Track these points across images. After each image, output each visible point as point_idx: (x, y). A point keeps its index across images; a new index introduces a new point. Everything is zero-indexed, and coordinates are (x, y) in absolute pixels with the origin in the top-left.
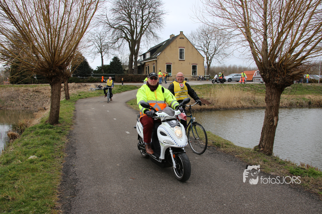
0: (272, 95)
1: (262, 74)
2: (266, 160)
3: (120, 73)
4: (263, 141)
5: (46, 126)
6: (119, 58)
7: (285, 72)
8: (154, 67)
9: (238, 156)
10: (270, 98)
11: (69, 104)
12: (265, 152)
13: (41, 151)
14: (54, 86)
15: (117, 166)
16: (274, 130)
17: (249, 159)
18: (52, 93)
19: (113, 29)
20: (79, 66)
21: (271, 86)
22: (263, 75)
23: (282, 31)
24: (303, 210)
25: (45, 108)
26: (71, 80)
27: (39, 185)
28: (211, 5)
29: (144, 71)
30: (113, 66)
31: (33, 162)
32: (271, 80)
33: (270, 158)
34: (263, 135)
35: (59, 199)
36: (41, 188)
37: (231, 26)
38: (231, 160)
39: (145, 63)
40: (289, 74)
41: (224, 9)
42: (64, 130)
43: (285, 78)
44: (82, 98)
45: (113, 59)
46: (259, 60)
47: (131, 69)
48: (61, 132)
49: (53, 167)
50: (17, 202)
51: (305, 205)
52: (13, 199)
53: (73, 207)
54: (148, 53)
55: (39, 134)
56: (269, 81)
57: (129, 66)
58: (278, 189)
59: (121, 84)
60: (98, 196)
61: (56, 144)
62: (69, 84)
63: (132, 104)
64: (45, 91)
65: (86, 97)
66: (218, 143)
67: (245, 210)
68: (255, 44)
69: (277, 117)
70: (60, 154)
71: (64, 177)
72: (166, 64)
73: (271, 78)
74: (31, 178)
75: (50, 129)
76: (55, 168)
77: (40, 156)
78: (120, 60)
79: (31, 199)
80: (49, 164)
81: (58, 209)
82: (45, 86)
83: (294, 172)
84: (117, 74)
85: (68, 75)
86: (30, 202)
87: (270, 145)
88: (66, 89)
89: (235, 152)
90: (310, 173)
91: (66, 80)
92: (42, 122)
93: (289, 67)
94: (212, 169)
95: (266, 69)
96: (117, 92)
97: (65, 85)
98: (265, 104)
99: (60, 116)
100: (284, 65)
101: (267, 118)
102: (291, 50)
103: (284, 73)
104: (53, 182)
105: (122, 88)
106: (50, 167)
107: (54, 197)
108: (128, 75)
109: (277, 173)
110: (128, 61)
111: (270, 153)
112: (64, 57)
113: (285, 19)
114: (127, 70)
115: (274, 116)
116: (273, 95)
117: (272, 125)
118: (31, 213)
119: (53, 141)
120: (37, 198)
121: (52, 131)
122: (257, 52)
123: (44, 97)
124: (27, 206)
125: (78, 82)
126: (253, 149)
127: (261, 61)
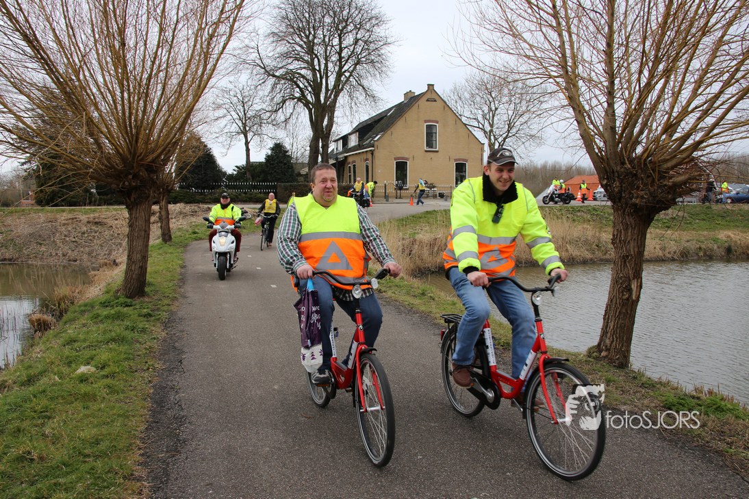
0: (626, 230)
1: (605, 182)
2: (612, 379)
3: (288, 182)
4: (606, 336)
5: (117, 301)
6: (286, 145)
7: (656, 176)
8: (367, 167)
10: (622, 236)
11: (171, 253)
12: (611, 359)
13: (104, 356)
14: (135, 209)
15: (274, 390)
16: (631, 312)
18: (130, 227)
19: (272, 80)
20: (193, 166)
21: (624, 211)
22: (606, 184)
23: (648, 83)
24: (685, 486)
25: (115, 261)
26: (176, 198)
27: (99, 430)
28: (488, 26)
29: (345, 176)
30: (273, 164)
31: (87, 379)
32: (623, 195)
33: (623, 374)
34: (608, 322)
35: (142, 459)
36: (103, 435)
37: (535, 72)
39: (346, 157)
40: (665, 183)
41: (516, 35)
42: (158, 309)
43: (655, 191)
44: (201, 239)
45: (272, 149)
46: (597, 151)
48: (150, 315)
49: (131, 391)
50: (49, 464)
51: (691, 476)
52: (41, 458)
53: (173, 476)
54: (354, 135)
55: (100, 318)
56: (620, 199)
57: (308, 164)
60: (229, 454)
61: (138, 341)
62: (171, 207)
64: (116, 222)
66: (506, 340)
67: (552, 486)
68: (589, 115)
69: (639, 281)
70: (146, 362)
71: (154, 413)
72: (395, 159)
73: (625, 191)
74: (82, 414)
75: (125, 309)
76: (134, 393)
77: (103, 368)
78: (287, 152)
79: (81, 458)
80: (120, 385)
81: (139, 479)
82: (116, 210)
83: (674, 406)
84: (282, 182)
85: (168, 186)
86: (78, 464)
87: (623, 344)
88: (164, 217)
90: (709, 407)
91: (163, 197)
92: (107, 292)
93: (665, 166)
95: (613, 172)
97: (160, 208)
98: (612, 254)
99: (149, 278)
100: (652, 162)
101: (617, 282)
102: (670, 128)
103: (653, 180)
104: (130, 423)
106: (123, 392)
107: (132, 455)
108: (306, 186)
109: (635, 406)
110: (308, 153)
111: (623, 363)
112: (159, 144)
113: (656, 56)
114: (305, 173)
115: (631, 279)
116: (630, 231)
117: (628, 299)
118: (80, 487)
119: (133, 335)
120: (94, 457)
121: (131, 313)
122: (592, 133)
123: (113, 236)
124: (71, 472)
125: (190, 203)
126: (585, 353)
127: (601, 153)
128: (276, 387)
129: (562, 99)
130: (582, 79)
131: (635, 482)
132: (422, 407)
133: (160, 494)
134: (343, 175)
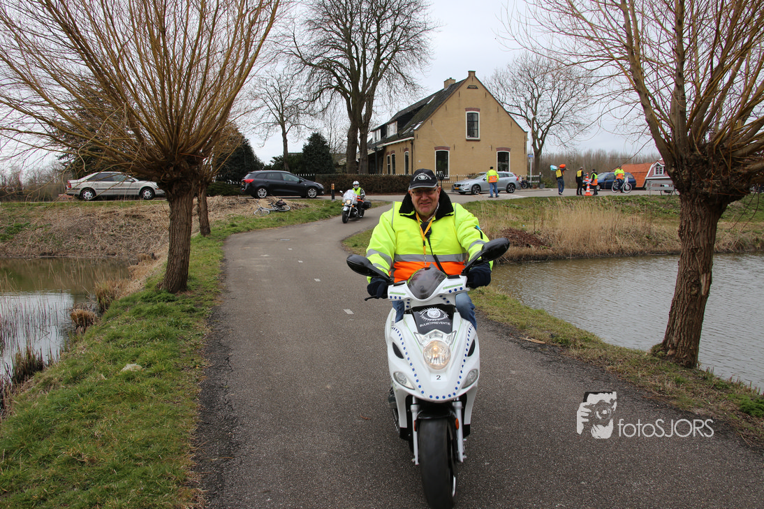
0: (695, 221)
1: (672, 170)
2: (681, 380)
3: (326, 173)
4: (673, 334)
5: (158, 296)
6: (325, 136)
7: (729, 165)
8: (407, 157)
9: (613, 369)
10: (691, 228)
11: (210, 246)
12: (678, 359)
13: (150, 354)
14: (176, 202)
15: (327, 389)
16: (700, 308)
17: (639, 375)
18: (171, 220)
19: (308, 69)
20: (231, 157)
21: (693, 201)
22: (674, 172)
23: (721, 64)
25: (153, 255)
26: (213, 190)
27: (149, 432)
28: (545, 6)
29: (384, 167)
30: (311, 155)
31: (134, 377)
32: (693, 184)
33: (691, 374)
34: (674, 319)
35: (194, 464)
36: (153, 437)
37: (596, 54)
38: (597, 379)
39: (385, 148)
40: (738, 171)
41: (579, 16)
42: (201, 305)
43: (728, 179)
44: (239, 232)
45: (310, 140)
46: (664, 138)
47: (352, 163)
48: (193, 311)
49: (179, 390)
50: (100, 468)
52: (92, 461)
53: (228, 481)
54: (393, 124)
55: (143, 314)
56: (688, 189)
57: (347, 154)
58: (714, 448)
59: (329, 197)
60: (286, 458)
61: (183, 338)
62: (209, 199)
63: (356, 245)
64: (154, 215)
65: (249, 230)
66: (564, 336)
67: (632, 497)
68: (654, 99)
69: (709, 275)
70: (193, 360)
71: (204, 414)
72: (436, 148)
73: (694, 180)
74: (130, 415)
75: (167, 304)
76: (182, 392)
77: (149, 366)
78: (326, 142)
79: (132, 462)
80: (168, 384)
81: (193, 485)
82: (153, 203)
83: (753, 410)
84: (321, 173)
85: (206, 178)
86: (129, 468)
87: (691, 343)
88: (202, 210)
89: (605, 359)
91: (202, 189)
92: (148, 287)
93: (740, 152)
94: (552, 398)
95: (681, 159)
96: (320, 218)
97: (199, 201)
98: (679, 246)
99: (191, 273)
100: (725, 149)
101: (684, 277)
102: (745, 112)
103: (726, 168)
104: (180, 425)
105: (332, 207)
106: (171, 391)
107: (184, 459)
108: (345, 177)
109: (710, 410)
110: (345, 143)
111: (691, 363)
112: (200, 134)
113: (730, 36)
114: (343, 164)
115: (700, 273)
116: (699, 222)
117: (696, 295)
118: (133, 492)
119: (177, 331)
120: (145, 460)
121: (173, 308)
122: (658, 118)
123: (151, 230)
124: (123, 477)
125: (228, 195)
126: (650, 352)
127: (668, 139)
128: (328, 387)
129: (625, 81)
130: (647, 60)
131: (721, 494)
132: (483, 409)
133: (216, 501)
134: (382, 166)
